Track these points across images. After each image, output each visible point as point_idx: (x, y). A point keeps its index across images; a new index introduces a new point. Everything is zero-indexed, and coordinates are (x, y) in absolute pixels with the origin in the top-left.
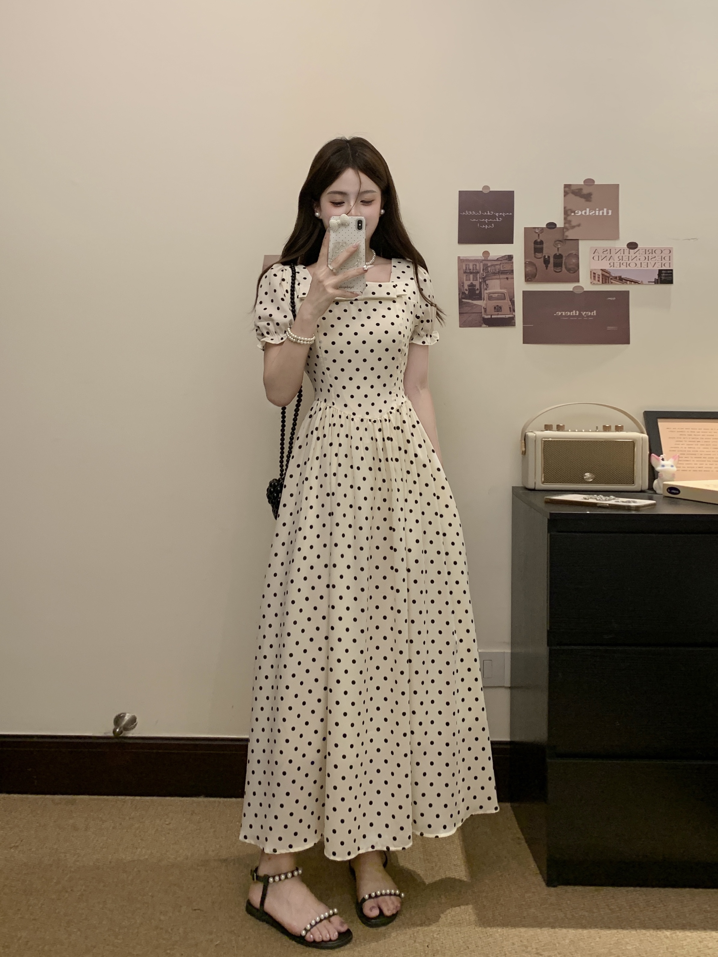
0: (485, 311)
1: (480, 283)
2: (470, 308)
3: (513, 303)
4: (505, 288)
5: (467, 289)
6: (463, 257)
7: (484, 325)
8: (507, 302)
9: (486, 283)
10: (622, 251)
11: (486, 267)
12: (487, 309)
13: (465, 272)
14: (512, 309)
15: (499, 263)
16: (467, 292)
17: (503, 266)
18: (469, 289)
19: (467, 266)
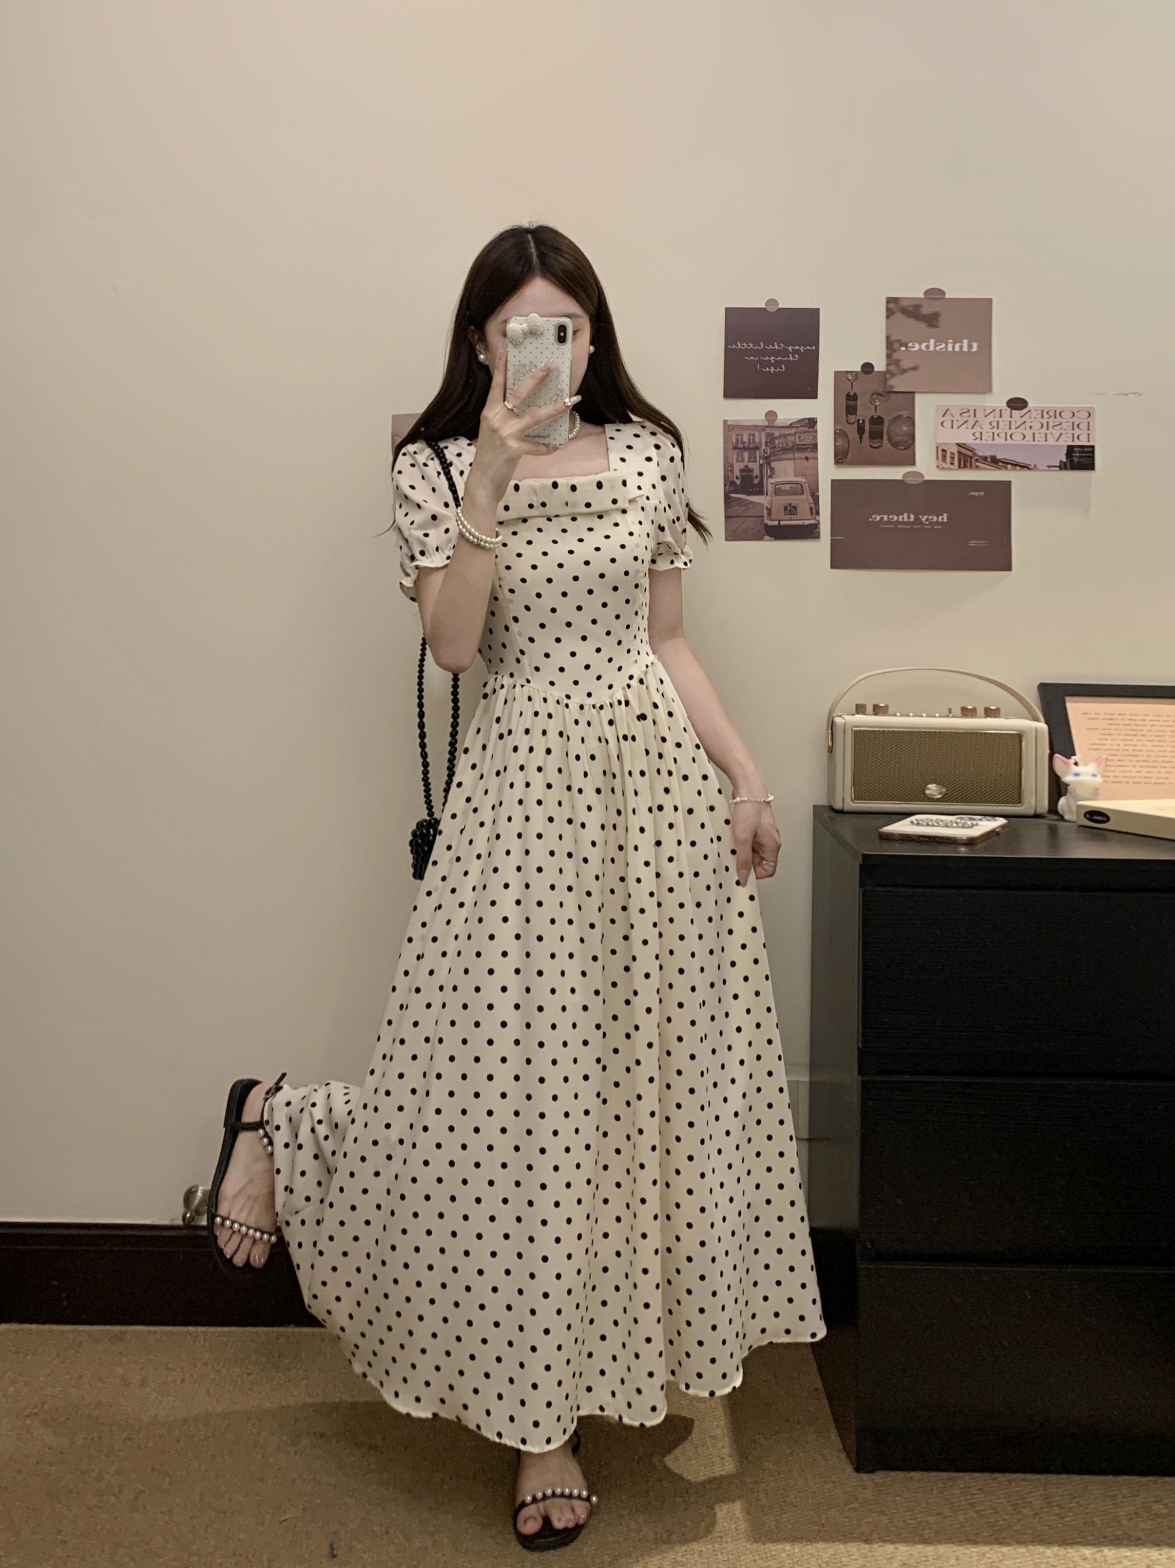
0: (769, 514)
1: (761, 466)
2: (743, 508)
3: (816, 500)
4: (802, 475)
5: (739, 476)
6: (733, 421)
7: (767, 537)
8: (807, 497)
9: (770, 467)
10: (997, 413)
11: (771, 439)
12: (772, 510)
13: (735, 448)
14: (815, 511)
15: (793, 431)
16: (738, 482)
17: (800, 437)
18: (742, 476)
19: (740, 437)
